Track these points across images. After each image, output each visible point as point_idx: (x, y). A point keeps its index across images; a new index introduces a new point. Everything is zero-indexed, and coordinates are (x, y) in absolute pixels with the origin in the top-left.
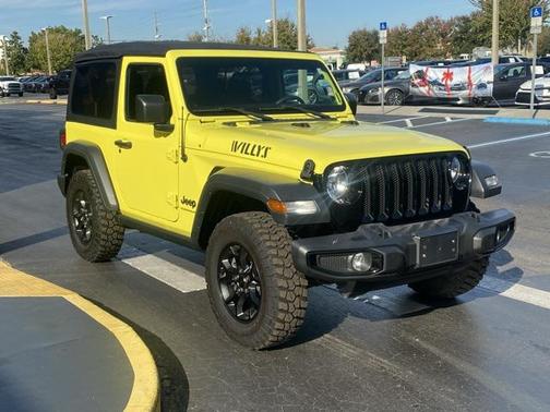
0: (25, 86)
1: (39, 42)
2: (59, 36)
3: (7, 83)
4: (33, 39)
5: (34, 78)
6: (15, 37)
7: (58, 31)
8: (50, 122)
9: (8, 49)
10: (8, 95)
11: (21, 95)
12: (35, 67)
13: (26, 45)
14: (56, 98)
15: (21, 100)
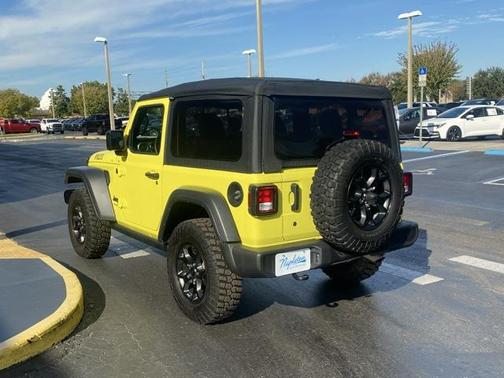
0: (66, 126)
1: (78, 93)
2: (93, 88)
3: (51, 124)
4: (74, 91)
5: (73, 120)
6: (60, 89)
7: (92, 85)
8: (77, 152)
9: (55, 99)
10: (53, 133)
11: (62, 132)
12: (75, 112)
13: (69, 95)
14: (87, 135)
15: (62, 137)
